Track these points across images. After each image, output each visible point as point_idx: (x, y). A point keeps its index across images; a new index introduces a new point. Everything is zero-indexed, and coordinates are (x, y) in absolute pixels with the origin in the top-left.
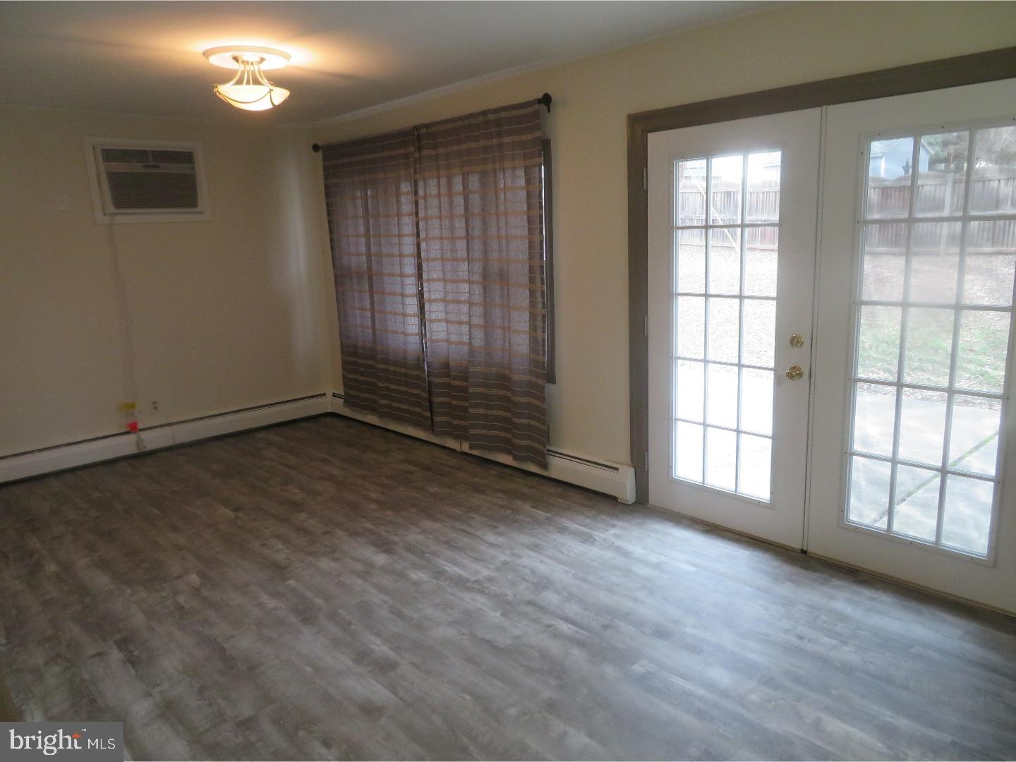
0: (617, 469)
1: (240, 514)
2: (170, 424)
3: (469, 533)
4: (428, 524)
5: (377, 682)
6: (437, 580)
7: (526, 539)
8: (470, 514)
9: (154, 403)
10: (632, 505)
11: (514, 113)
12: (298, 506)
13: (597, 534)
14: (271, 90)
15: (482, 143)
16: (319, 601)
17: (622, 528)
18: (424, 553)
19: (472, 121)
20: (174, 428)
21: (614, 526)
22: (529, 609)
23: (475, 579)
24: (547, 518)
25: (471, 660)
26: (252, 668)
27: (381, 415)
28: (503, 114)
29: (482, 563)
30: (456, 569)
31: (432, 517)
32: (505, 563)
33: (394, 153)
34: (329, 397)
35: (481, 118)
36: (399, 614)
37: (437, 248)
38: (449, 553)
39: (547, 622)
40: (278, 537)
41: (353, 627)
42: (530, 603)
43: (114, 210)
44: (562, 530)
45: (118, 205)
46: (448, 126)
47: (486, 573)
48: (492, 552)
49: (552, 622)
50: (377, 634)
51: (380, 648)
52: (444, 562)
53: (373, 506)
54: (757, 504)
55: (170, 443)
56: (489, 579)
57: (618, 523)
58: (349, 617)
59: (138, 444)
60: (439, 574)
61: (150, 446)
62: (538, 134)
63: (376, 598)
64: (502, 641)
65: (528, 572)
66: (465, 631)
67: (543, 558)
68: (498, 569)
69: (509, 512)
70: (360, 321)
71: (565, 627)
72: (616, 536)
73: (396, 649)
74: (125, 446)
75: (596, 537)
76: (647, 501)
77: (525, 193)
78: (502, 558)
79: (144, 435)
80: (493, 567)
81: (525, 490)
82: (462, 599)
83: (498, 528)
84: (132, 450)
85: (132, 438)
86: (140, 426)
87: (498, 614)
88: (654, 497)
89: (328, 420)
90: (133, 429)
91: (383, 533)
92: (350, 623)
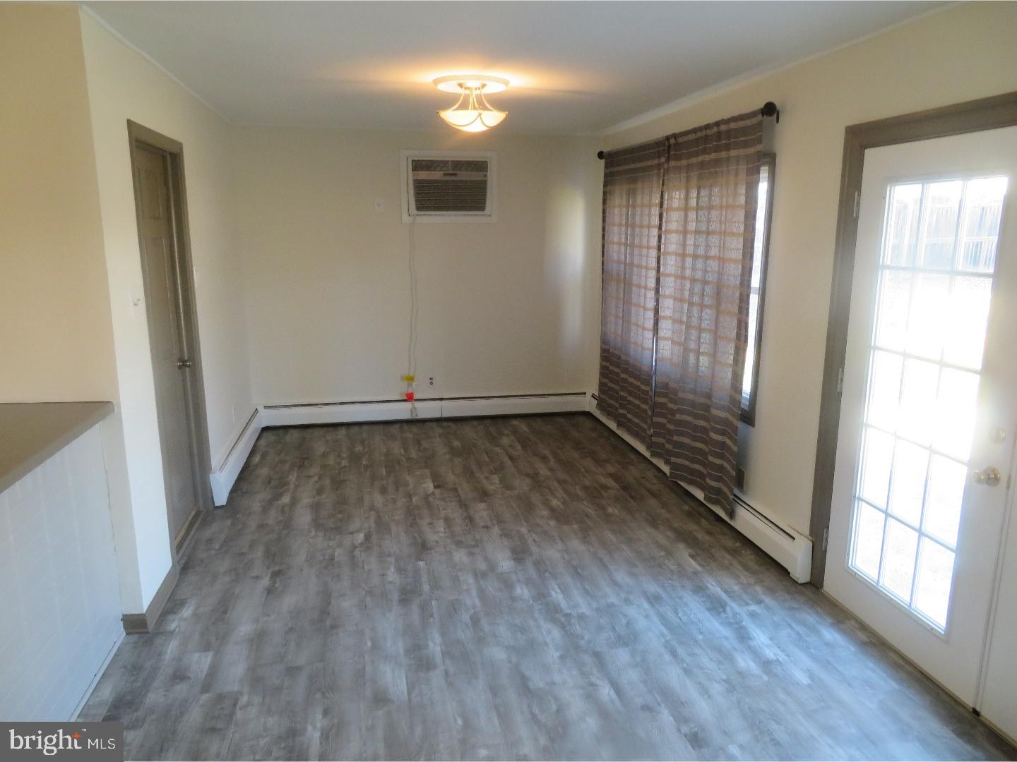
0: (794, 539)
1: (437, 491)
2: (442, 399)
3: (605, 566)
4: (576, 544)
5: (406, 677)
6: (533, 601)
7: (653, 588)
8: (623, 546)
9: (431, 379)
10: (802, 584)
11: (741, 124)
12: (484, 495)
13: (733, 606)
14: (480, 115)
15: (713, 156)
16: (426, 587)
17: (767, 608)
18: (546, 571)
19: (709, 132)
20: (444, 402)
21: (760, 602)
22: (588, 659)
23: (569, 612)
24: (696, 573)
25: (494, 690)
26: (333, 627)
27: (620, 425)
28: (733, 125)
29: (589, 598)
30: (560, 597)
31: (585, 539)
32: (610, 606)
33: (649, 163)
34: (589, 396)
35: (715, 129)
36: (475, 621)
37: (673, 263)
38: (568, 579)
39: (593, 679)
40: (447, 520)
41: (432, 620)
42: (597, 655)
43: (416, 212)
44: (699, 589)
45: (418, 209)
46: (691, 137)
47: (584, 609)
48: (608, 590)
49: (599, 682)
50: (443, 634)
51: (435, 646)
52: (556, 587)
53: (545, 513)
54: (931, 631)
55: (438, 415)
56: (582, 617)
57: (768, 600)
58: (435, 610)
59: (414, 410)
60: (541, 596)
61: (421, 416)
62: (759, 147)
63: (472, 600)
64: (537, 682)
65: (624, 621)
66: (514, 659)
67: (652, 613)
68: (598, 610)
69: (663, 553)
70: (614, 329)
71: (606, 692)
72: (753, 615)
73: (446, 654)
74: (401, 411)
75: (728, 609)
76: (822, 586)
77: (744, 212)
78: (613, 599)
79: (418, 404)
80: (595, 605)
81: (700, 535)
82: (539, 627)
83: (637, 567)
84: (406, 416)
85: (408, 405)
86: (416, 397)
87: (557, 654)
88: (831, 585)
89: (581, 419)
90: (410, 398)
91: (530, 541)
92: (432, 616)
